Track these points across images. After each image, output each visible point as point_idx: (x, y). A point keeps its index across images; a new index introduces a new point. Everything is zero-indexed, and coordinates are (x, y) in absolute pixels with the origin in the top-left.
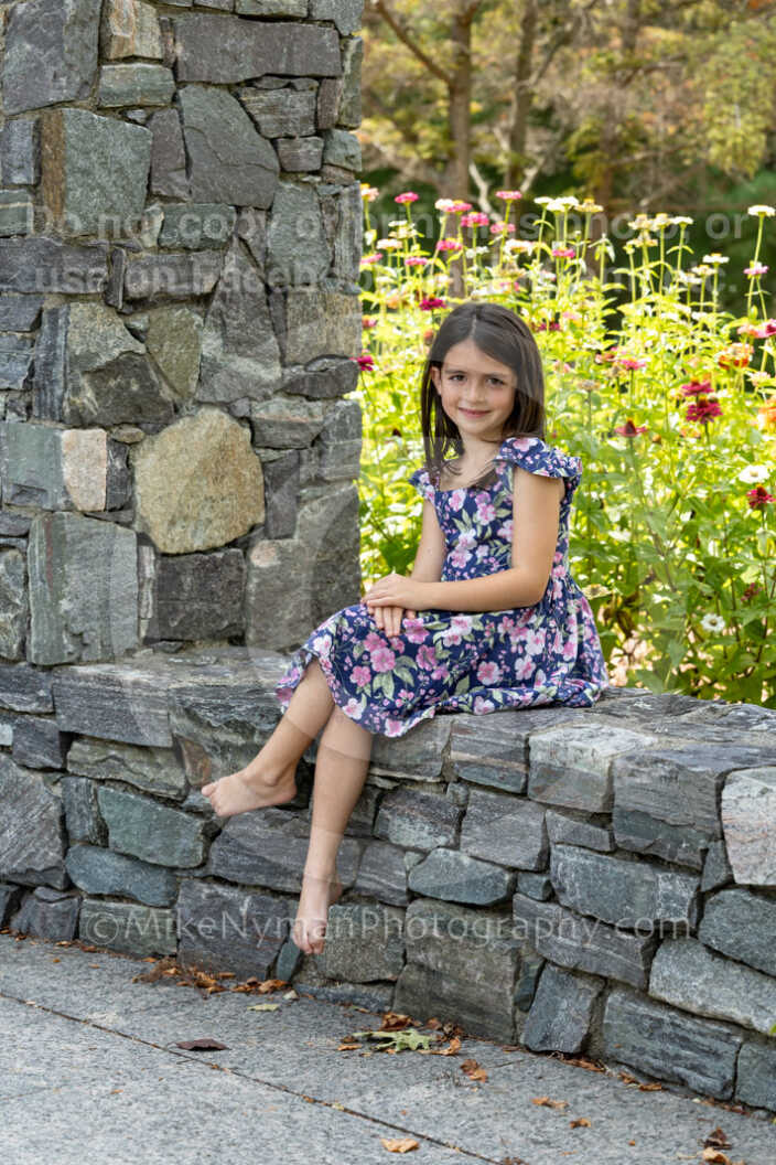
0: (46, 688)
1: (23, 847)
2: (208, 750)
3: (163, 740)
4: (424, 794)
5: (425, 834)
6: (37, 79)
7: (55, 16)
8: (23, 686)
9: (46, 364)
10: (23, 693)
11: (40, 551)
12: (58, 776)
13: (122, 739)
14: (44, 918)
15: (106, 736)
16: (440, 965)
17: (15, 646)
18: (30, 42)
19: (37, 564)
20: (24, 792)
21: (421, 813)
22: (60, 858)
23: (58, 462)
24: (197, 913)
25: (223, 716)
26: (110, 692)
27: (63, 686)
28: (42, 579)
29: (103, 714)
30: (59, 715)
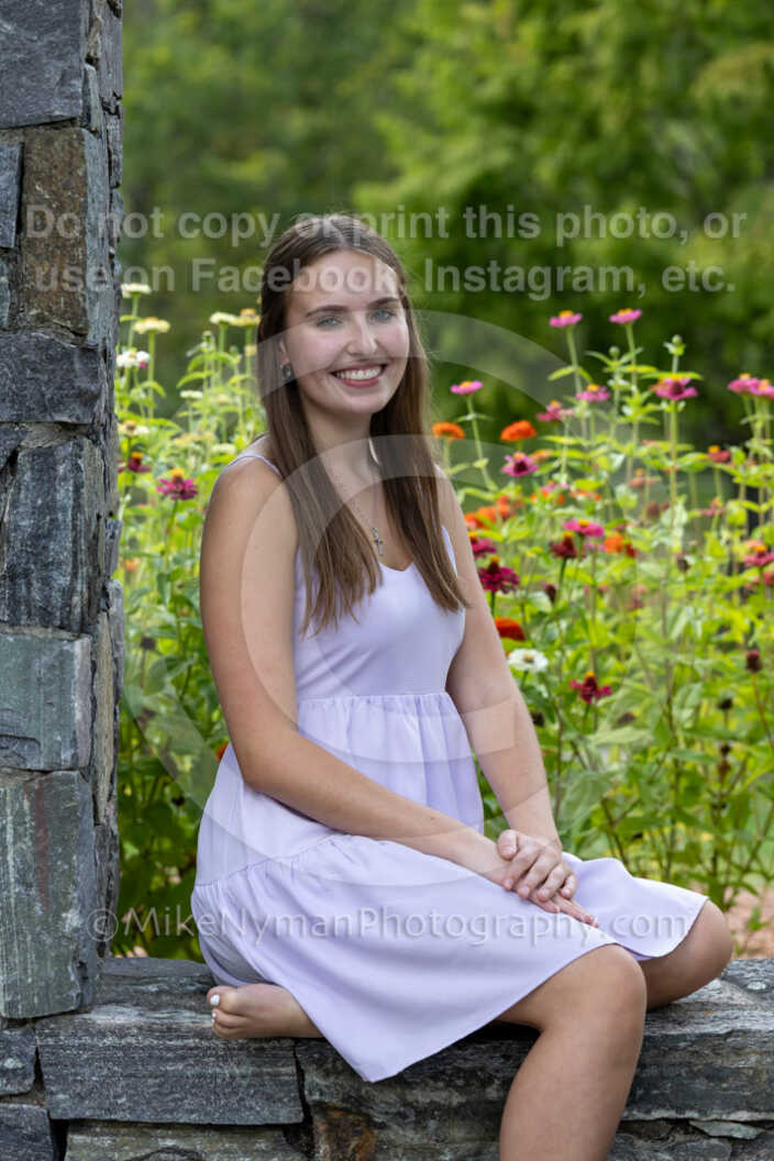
0: (21, 1055)
2: (379, 1119)
3: (288, 1114)
6: (24, 80)
9: (36, 537)
11: (18, 837)
13: (206, 1122)
15: (168, 1118)
23: (64, 692)
26: (176, 1048)
27: (62, 1047)
28: (22, 881)
29: (160, 1086)
30: (52, 1093)
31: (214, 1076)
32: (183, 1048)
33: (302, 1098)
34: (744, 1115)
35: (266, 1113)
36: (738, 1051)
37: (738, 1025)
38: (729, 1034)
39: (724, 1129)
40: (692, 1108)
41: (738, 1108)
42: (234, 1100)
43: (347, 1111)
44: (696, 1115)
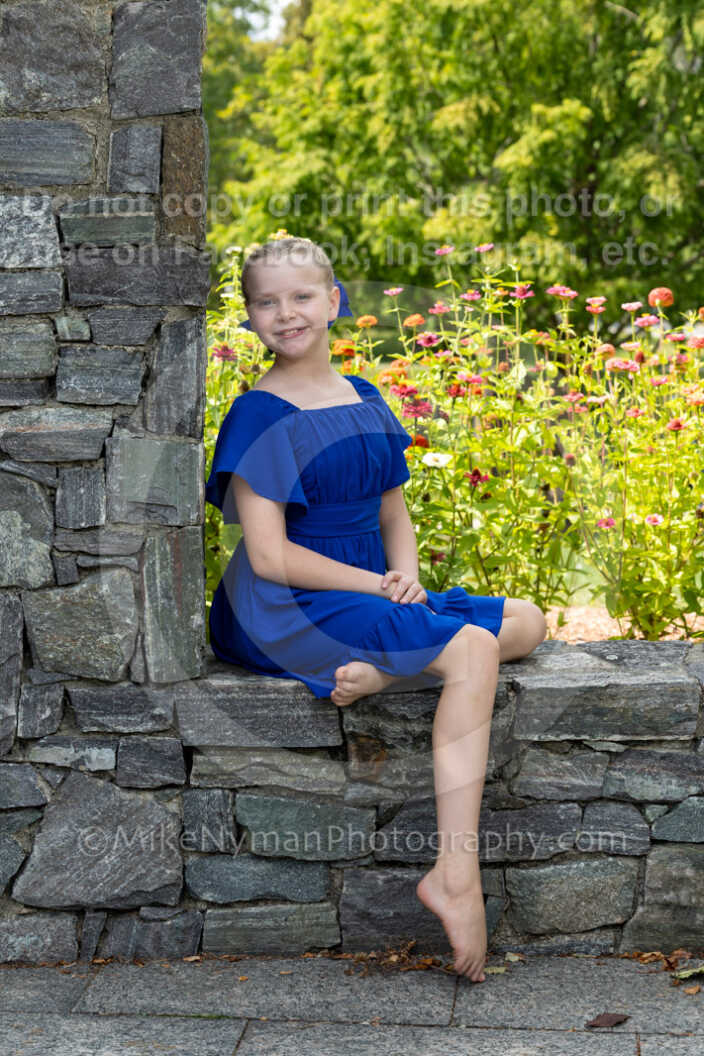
0: (165, 706)
1: (128, 871)
2: (389, 742)
3: (334, 740)
4: (664, 751)
5: (673, 787)
6: (163, 84)
7: (189, 20)
8: (125, 706)
9: (173, 378)
10: (128, 714)
11: (163, 568)
12: (177, 792)
13: (284, 745)
14: (158, 938)
15: (258, 744)
16: (694, 900)
17: (121, 667)
18: (153, 45)
19: (158, 581)
20: (129, 814)
21: (664, 769)
22: (180, 873)
23: (192, 476)
24: (374, 900)
25: (420, 708)
26: (264, 699)
27: (192, 701)
28: (166, 596)
29: (253, 723)
30: (184, 730)
31: (287, 717)
32: (268, 699)
33: (342, 729)
34: (617, 737)
35: (319, 739)
36: (613, 697)
37: (612, 681)
38: (607, 687)
39: (605, 746)
40: (585, 733)
41: (613, 733)
42: (300, 731)
43: (369, 737)
44: (587, 738)
